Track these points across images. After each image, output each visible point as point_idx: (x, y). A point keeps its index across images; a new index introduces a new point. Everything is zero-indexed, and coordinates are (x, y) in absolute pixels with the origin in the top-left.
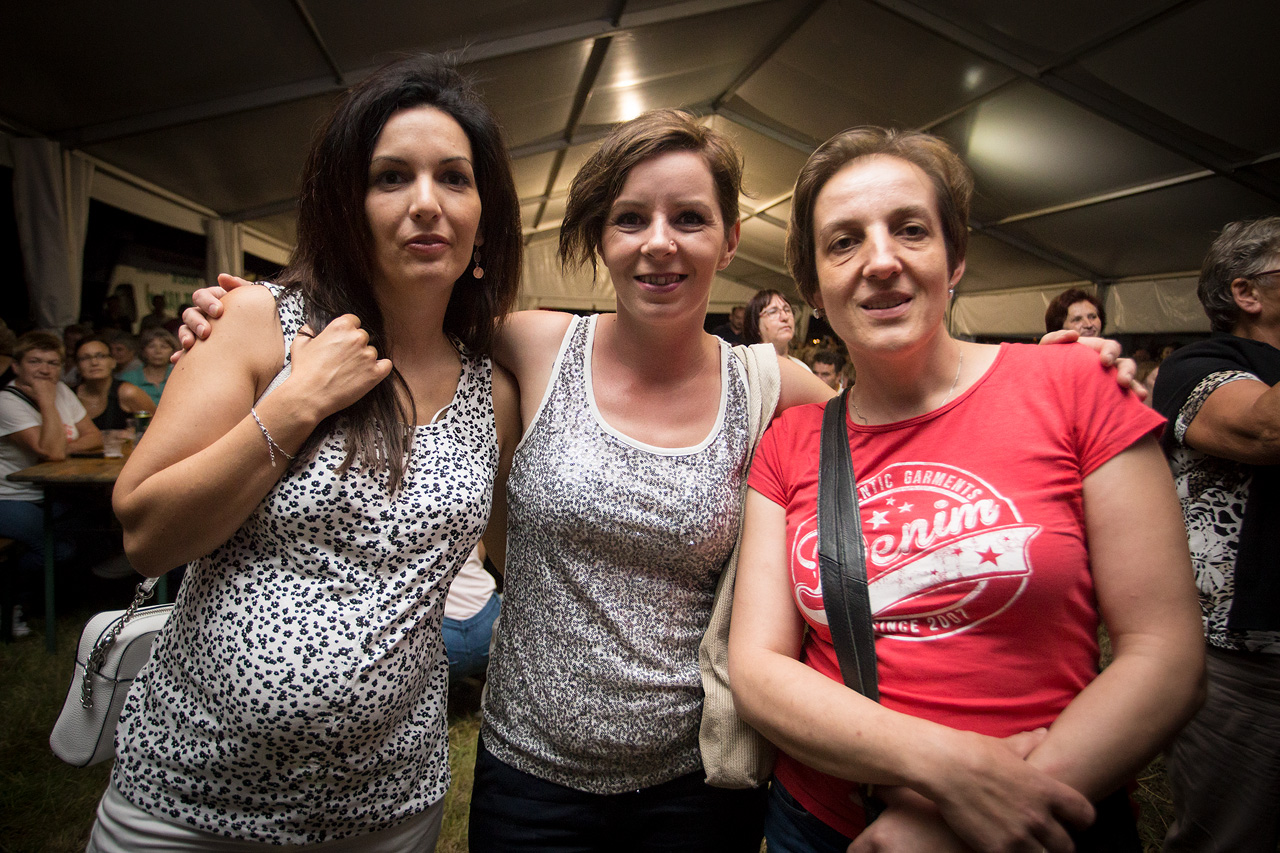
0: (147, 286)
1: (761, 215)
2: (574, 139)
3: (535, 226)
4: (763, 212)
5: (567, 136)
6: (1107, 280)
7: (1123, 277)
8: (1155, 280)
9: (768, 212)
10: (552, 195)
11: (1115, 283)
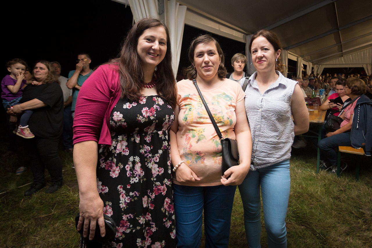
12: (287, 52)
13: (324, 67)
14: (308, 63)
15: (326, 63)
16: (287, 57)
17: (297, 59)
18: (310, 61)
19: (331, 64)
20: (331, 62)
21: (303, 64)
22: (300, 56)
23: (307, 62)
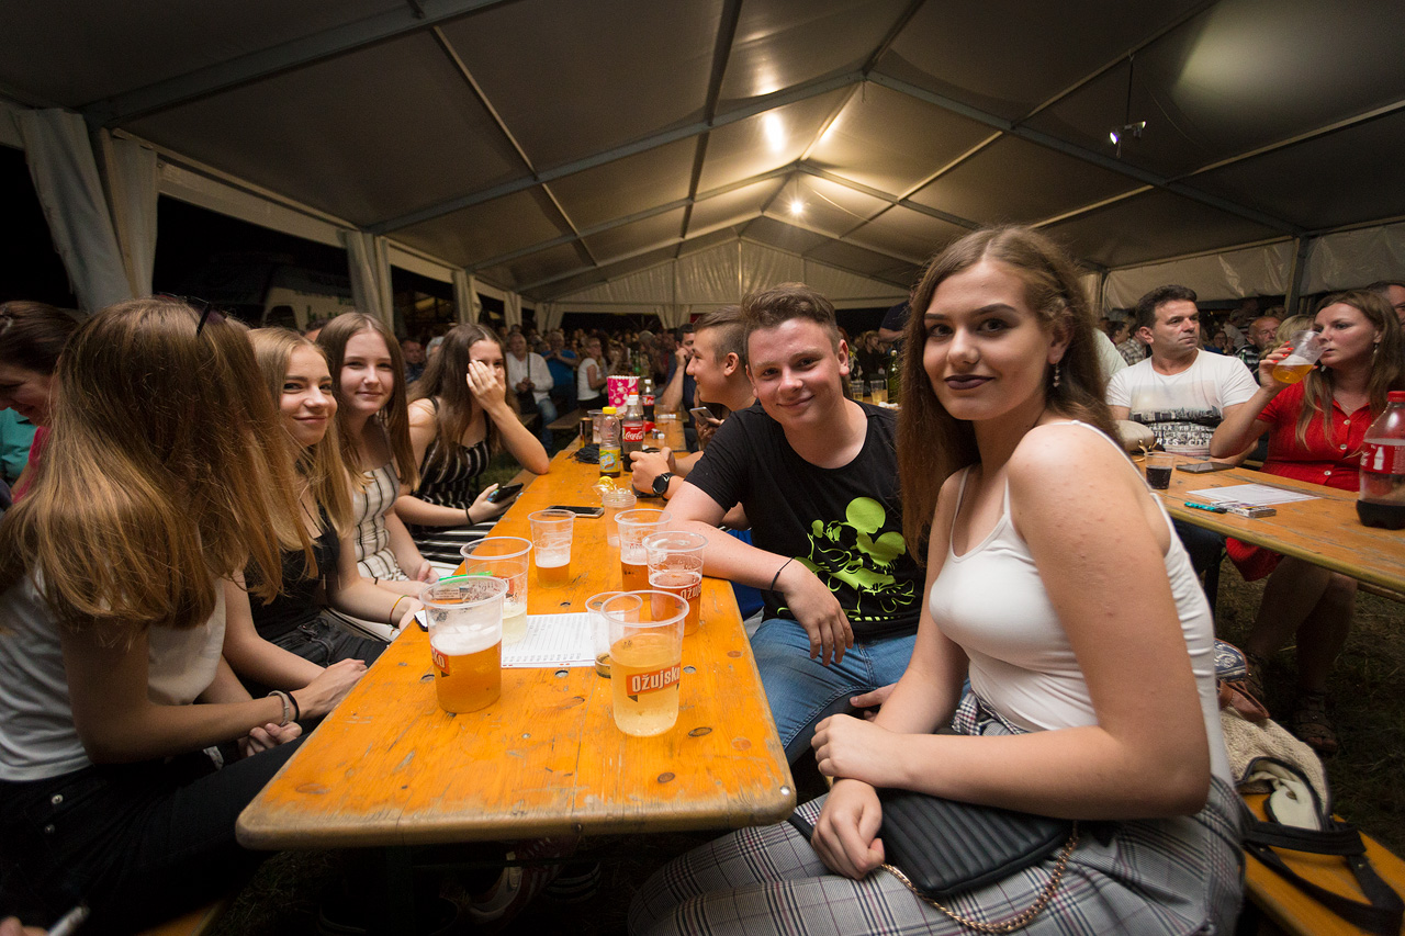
0: (309, 308)
1: (904, 201)
2: (715, 121)
3: (683, 236)
4: (906, 199)
5: (708, 115)
6: (1312, 233)
7: (1333, 227)
8: (1385, 224)
9: (910, 199)
10: (697, 198)
11: (1323, 235)
12: (383, 242)
13: (564, 309)
14: (505, 294)
15: (567, 299)
16: (386, 260)
17: (453, 276)
18: (511, 288)
19: (579, 303)
20: (582, 296)
21: (481, 297)
22: (464, 268)
23: (504, 291)
